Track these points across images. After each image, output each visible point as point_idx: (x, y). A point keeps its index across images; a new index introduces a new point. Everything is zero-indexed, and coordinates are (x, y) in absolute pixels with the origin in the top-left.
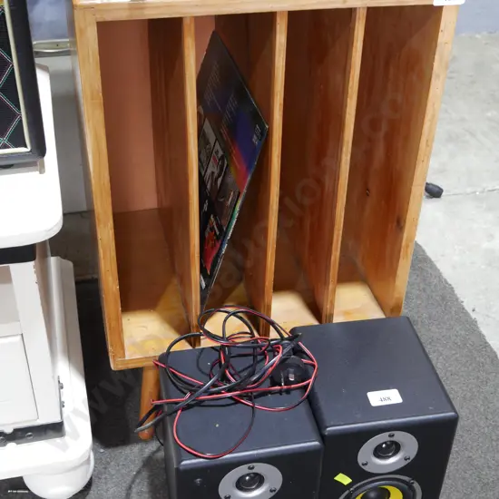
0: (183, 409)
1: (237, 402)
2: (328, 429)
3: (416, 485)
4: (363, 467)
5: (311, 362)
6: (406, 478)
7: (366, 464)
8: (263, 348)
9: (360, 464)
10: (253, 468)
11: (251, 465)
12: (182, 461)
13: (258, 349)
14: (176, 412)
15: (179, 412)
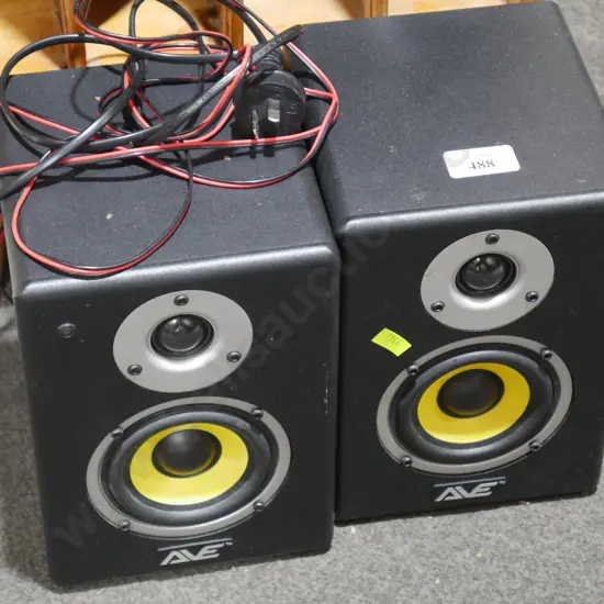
0: (35, 186)
1: (157, 172)
2: (351, 223)
3: (557, 362)
4: (435, 315)
5: (322, 93)
6: (535, 346)
7: (440, 308)
8: (220, 65)
9: (428, 307)
10: (184, 301)
11: (181, 294)
12: (28, 282)
13: (208, 68)
14: (19, 189)
15: (27, 190)
